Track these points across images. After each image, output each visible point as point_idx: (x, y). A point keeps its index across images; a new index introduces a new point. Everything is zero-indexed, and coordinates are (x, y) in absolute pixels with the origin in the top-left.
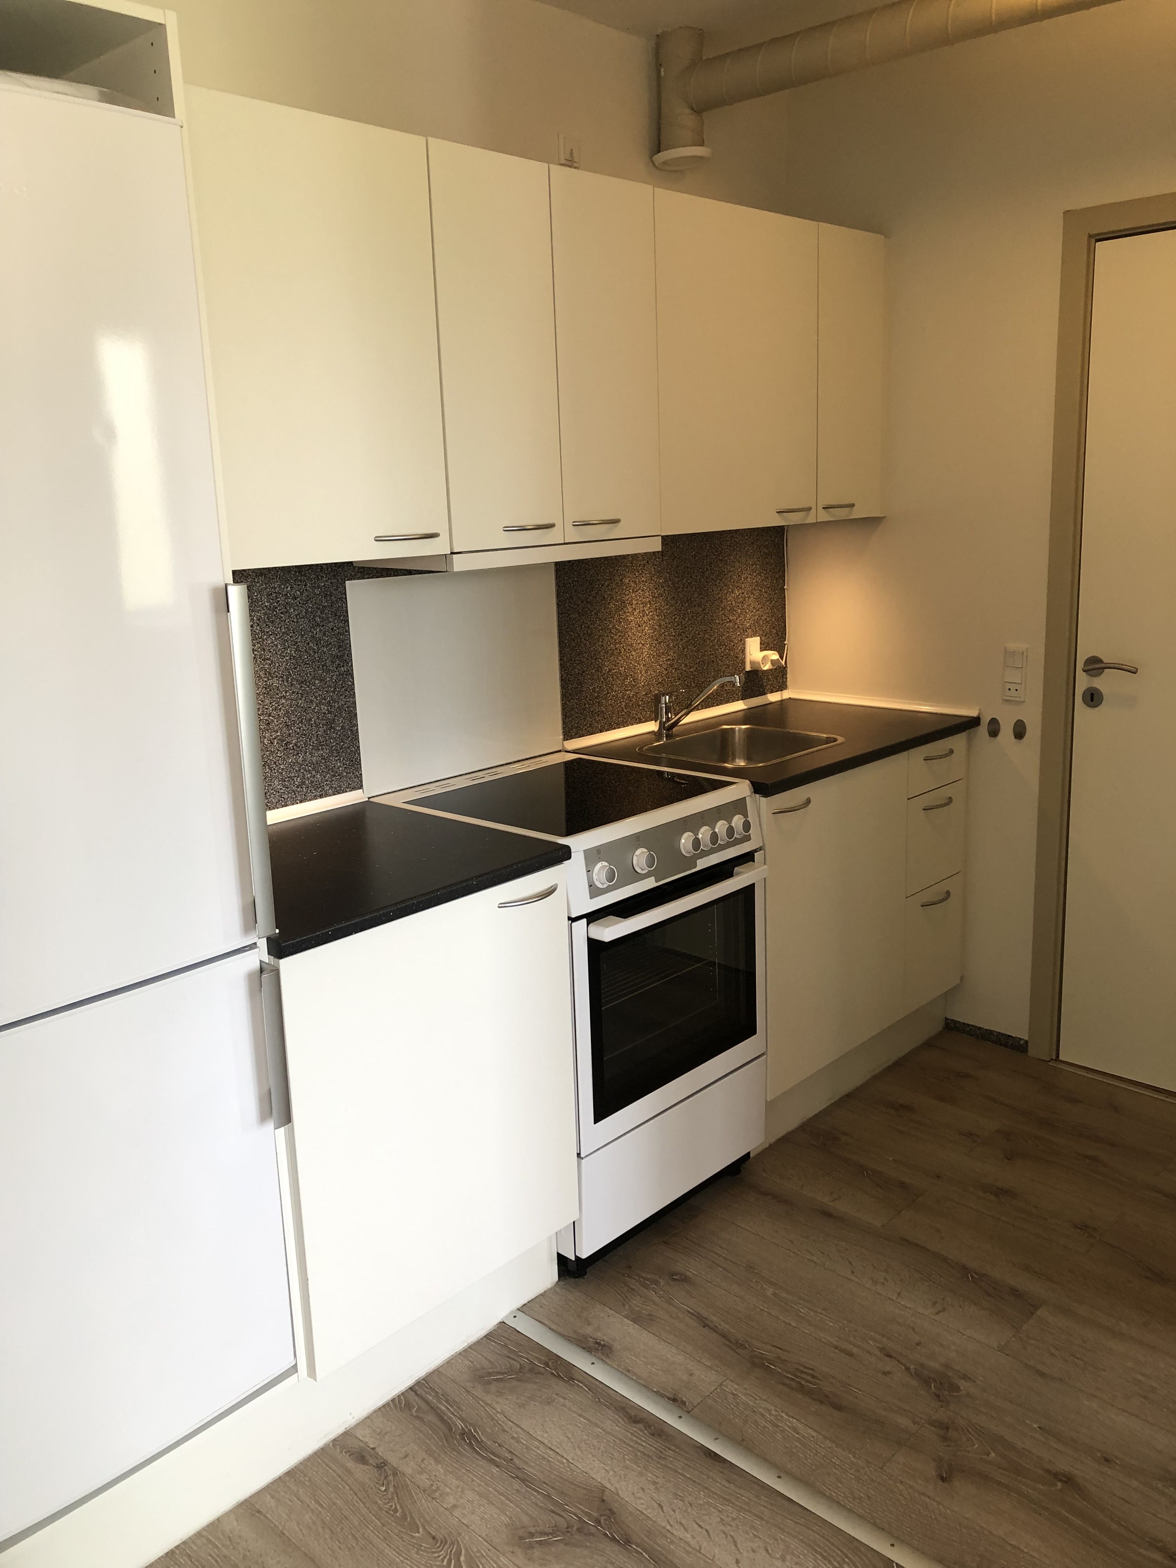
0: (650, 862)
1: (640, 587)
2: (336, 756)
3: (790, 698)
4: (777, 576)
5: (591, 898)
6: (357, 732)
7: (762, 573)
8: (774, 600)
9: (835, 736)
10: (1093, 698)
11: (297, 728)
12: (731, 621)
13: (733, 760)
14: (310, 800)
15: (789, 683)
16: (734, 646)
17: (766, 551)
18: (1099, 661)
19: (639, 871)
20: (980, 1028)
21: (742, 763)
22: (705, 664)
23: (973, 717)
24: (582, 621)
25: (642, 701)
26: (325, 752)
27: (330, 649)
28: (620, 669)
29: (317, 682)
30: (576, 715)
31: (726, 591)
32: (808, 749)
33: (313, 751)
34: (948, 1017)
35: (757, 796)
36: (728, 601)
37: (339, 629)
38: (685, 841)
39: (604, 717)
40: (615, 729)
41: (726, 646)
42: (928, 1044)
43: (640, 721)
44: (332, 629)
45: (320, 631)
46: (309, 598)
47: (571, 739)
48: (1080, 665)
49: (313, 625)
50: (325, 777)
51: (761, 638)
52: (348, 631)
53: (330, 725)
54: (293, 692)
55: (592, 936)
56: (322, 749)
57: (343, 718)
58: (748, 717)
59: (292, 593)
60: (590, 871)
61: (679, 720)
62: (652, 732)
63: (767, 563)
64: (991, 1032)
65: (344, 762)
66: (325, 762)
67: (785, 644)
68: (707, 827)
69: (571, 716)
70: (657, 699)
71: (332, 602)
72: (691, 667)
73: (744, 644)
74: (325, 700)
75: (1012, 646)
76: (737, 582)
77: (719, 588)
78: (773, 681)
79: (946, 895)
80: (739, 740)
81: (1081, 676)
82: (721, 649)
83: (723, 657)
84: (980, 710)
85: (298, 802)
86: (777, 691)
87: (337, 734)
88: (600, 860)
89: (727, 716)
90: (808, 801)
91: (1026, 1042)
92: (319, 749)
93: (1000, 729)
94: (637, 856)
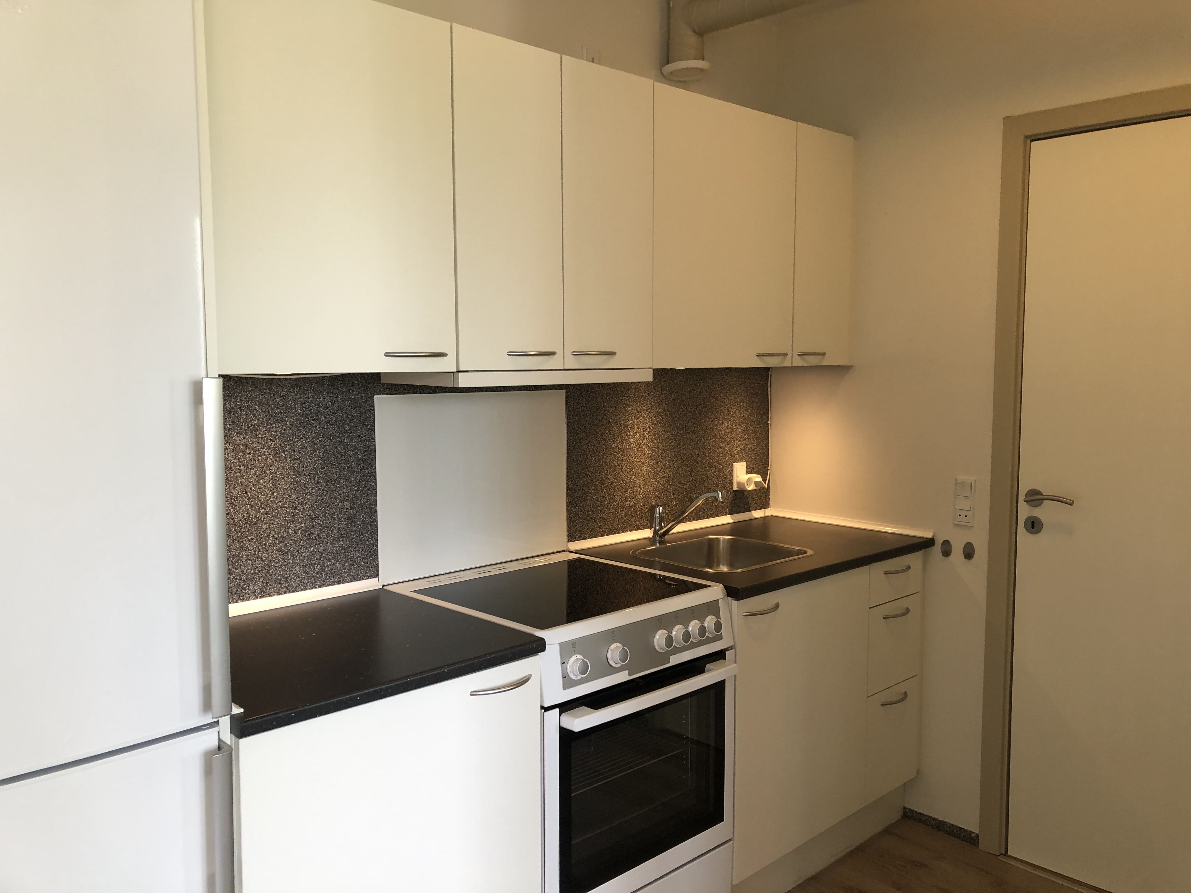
0: (623, 658)
1: (641, 414)
2: (356, 548)
3: (772, 515)
4: (762, 412)
5: (564, 689)
6: (377, 527)
7: (748, 409)
8: (758, 432)
9: (805, 549)
10: (1034, 525)
11: (321, 521)
12: (720, 448)
13: (718, 565)
14: (329, 585)
15: (771, 503)
16: (723, 468)
17: (752, 391)
18: (1038, 493)
19: (613, 664)
20: (935, 819)
21: (724, 569)
22: (697, 483)
23: (928, 538)
24: (588, 440)
25: (640, 510)
26: (345, 543)
27: (356, 453)
28: (622, 482)
29: (342, 481)
30: (580, 520)
31: (717, 423)
32: (782, 559)
33: (334, 542)
34: (906, 806)
35: (730, 598)
36: (718, 431)
37: (365, 436)
38: (659, 637)
39: (605, 523)
40: (615, 534)
41: (716, 468)
42: (888, 831)
43: (638, 529)
44: (359, 436)
45: (348, 437)
46: (339, 408)
47: (575, 541)
48: (1022, 497)
49: (341, 431)
50: (344, 566)
51: (747, 463)
52: (374, 439)
53: (352, 520)
54: (319, 489)
55: (565, 725)
56: (343, 540)
57: (364, 514)
58: (735, 529)
59: (324, 403)
60: (564, 663)
61: (671, 529)
62: (648, 538)
63: (753, 402)
64: (944, 823)
65: (363, 553)
66: (345, 552)
67: (768, 470)
68: (680, 626)
69: (576, 521)
70: (652, 509)
71: (361, 413)
72: (684, 484)
73: (732, 467)
74: (348, 497)
75: (962, 477)
76: (726, 415)
77: (711, 420)
78: (757, 500)
79: (904, 695)
80: (723, 549)
81: (1022, 504)
82: (711, 470)
83: (713, 477)
84: (934, 532)
85: (317, 586)
86: (760, 509)
87: (357, 527)
88: (575, 652)
89: (713, 528)
90: (777, 606)
91: (977, 835)
92: (340, 540)
93: (952, 549)
94: (611, 650)
